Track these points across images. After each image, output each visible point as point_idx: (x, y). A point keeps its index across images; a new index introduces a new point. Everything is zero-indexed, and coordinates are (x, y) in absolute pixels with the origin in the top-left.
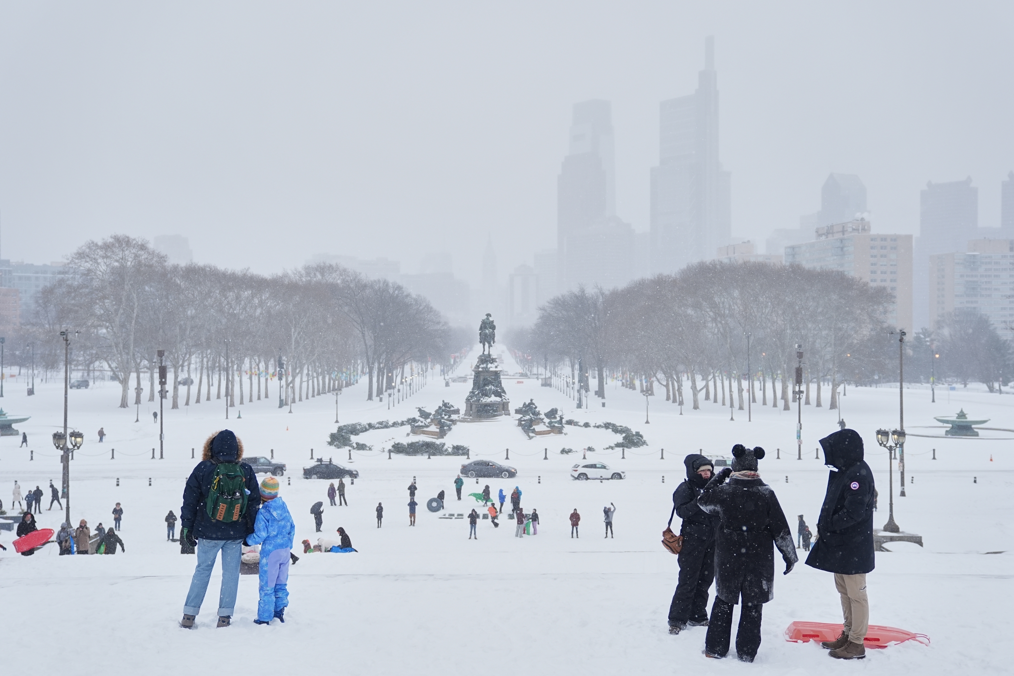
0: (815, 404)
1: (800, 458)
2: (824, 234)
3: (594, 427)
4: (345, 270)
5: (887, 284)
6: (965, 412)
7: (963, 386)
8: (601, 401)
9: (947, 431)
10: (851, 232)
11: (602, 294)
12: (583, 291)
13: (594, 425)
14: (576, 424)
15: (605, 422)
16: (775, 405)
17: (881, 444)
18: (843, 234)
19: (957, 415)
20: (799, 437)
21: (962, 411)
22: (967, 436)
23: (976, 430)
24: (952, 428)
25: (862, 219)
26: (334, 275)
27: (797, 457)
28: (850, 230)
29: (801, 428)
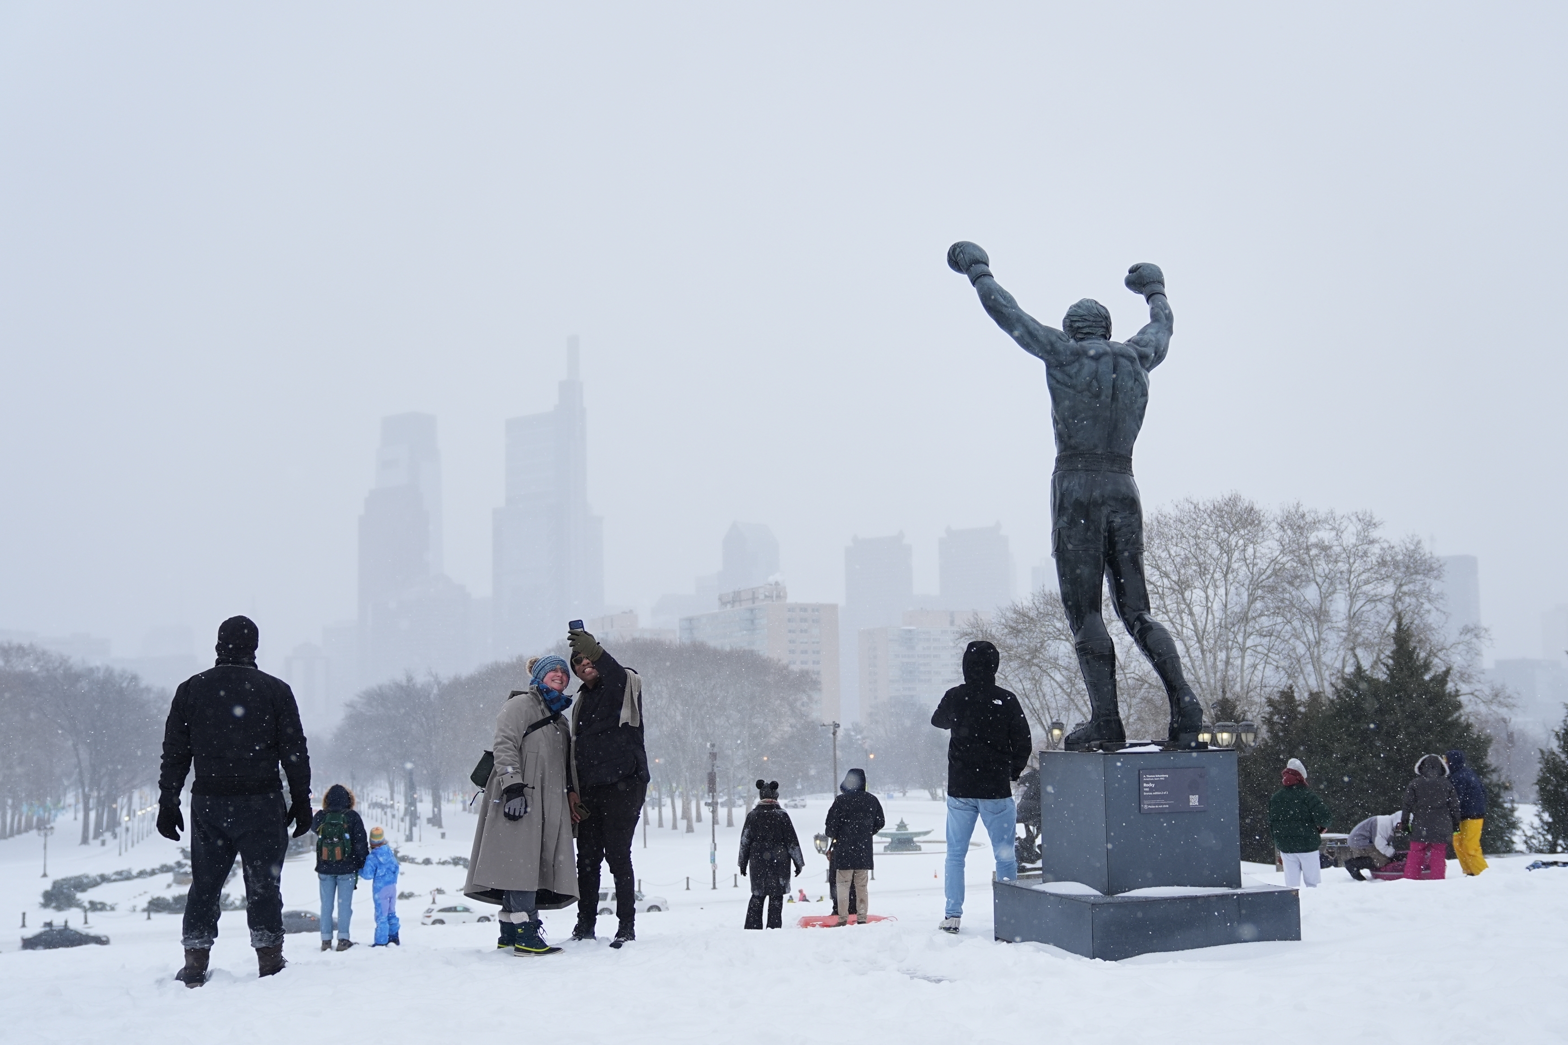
0: (726, 823)
1: (714, 888)
2: (729, 602)
3: (439, 863)
4: (44, 653)
5: (809, 667)
6: (906, 823)
7: (901, 794)
8: (438, 831)
9: (885, 847)
10: (763, 600)
11: (439, 683)
12: (410, 679)
13: (438, 861)
14: (412, 861)
15: (453, 857)
16: (675, 827)
17: (819, 851)
18: (754, 603)
19: (896, 827)
20: (713, 860)
21: (902, 822)
22: (909, 850)
23: (918, 844)
24: (892, 842)
25: (777, 583)
26: (26, 660)
27: (712, 886)
28: (762, 597)
29: (715, 849)
